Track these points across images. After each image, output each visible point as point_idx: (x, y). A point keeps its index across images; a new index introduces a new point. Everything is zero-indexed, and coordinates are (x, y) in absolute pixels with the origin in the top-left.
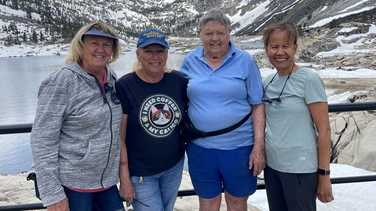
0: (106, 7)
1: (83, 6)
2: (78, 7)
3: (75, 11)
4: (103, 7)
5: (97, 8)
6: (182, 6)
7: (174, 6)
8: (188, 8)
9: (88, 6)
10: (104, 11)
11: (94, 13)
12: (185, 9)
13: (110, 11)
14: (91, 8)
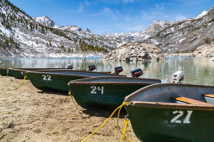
0: (116, 42)
1: (107, 41)
2: (104, 41)
3: (103, 43)
4: (115, 42)
5: (112, 42)
6: (151, 40)
7: (147, 41)
8: (154, 41)
9: (108, 41)
10: (115, 43)
11: (110, 44)
12: (152, 42)
13: (117, 43)
14: (109, 42)
